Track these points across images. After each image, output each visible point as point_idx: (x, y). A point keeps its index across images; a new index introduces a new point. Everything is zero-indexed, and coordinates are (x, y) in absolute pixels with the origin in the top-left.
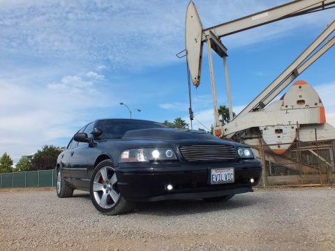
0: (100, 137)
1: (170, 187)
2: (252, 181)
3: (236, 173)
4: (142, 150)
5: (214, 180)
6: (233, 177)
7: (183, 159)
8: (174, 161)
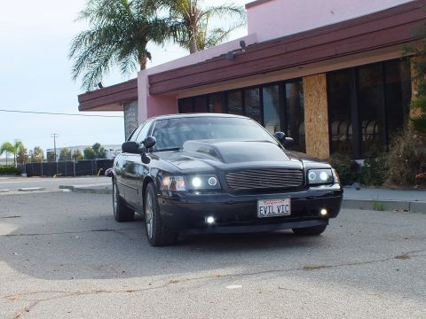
1: (211, 220)
2: (324, 212)
3: (294, 203)
4: (181, 178)
5: (263, 212)
7: (229, 188)
8: (217, 190)
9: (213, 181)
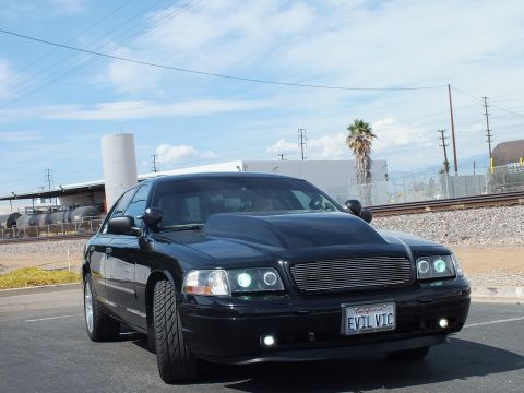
0: (159, 225)
1: (269, 341)
2: (443, 323)
3: (400, 313)
4: (218, 273)
5: (354, 327)
6: (392, 320)
7: (296, 288)
8: (278, 293)
9: (270, 278)
